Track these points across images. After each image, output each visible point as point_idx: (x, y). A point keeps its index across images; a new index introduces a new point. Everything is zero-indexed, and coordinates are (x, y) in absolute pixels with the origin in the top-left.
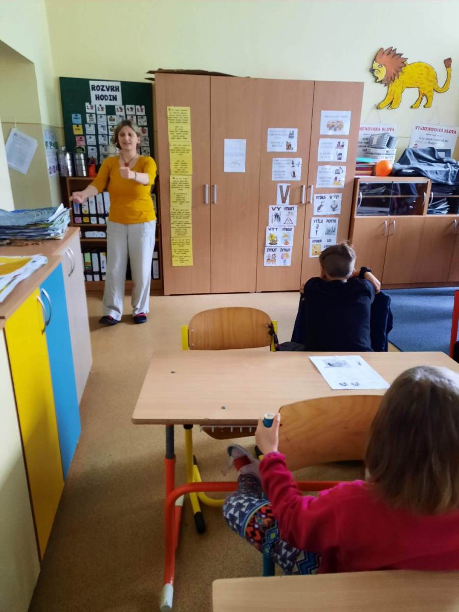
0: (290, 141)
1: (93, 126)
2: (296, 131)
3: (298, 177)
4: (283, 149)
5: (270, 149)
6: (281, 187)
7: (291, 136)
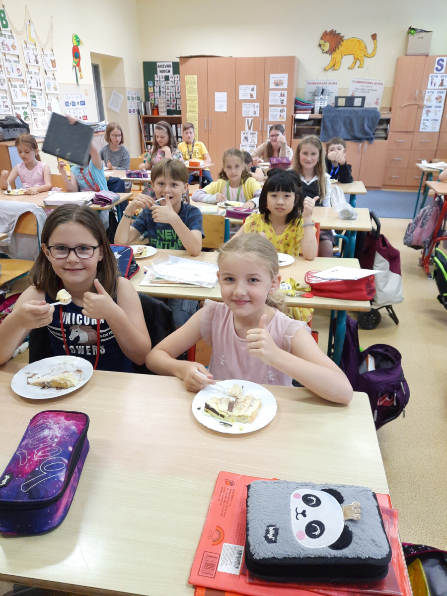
0: (252, 92)
1: (158, 87)
2: (255, 87)
3: (258, 115)
4: (248, 97)
5: (241, 97)
6: (248, 120)
7: (253, 90)
